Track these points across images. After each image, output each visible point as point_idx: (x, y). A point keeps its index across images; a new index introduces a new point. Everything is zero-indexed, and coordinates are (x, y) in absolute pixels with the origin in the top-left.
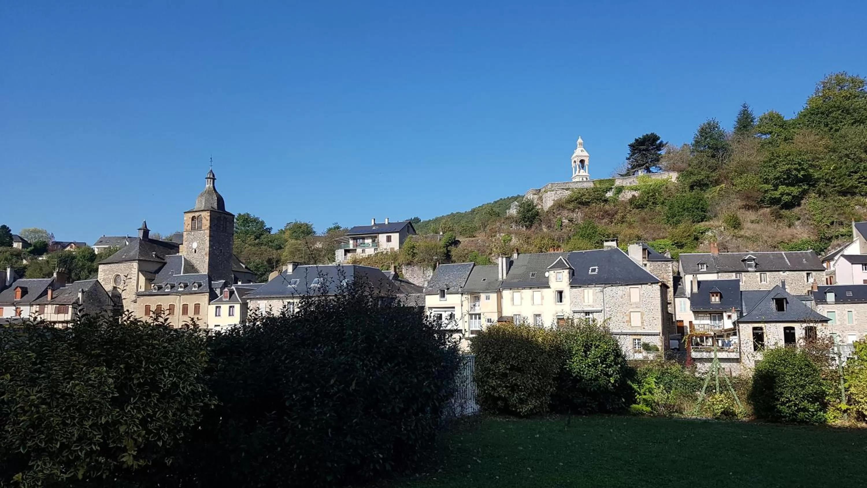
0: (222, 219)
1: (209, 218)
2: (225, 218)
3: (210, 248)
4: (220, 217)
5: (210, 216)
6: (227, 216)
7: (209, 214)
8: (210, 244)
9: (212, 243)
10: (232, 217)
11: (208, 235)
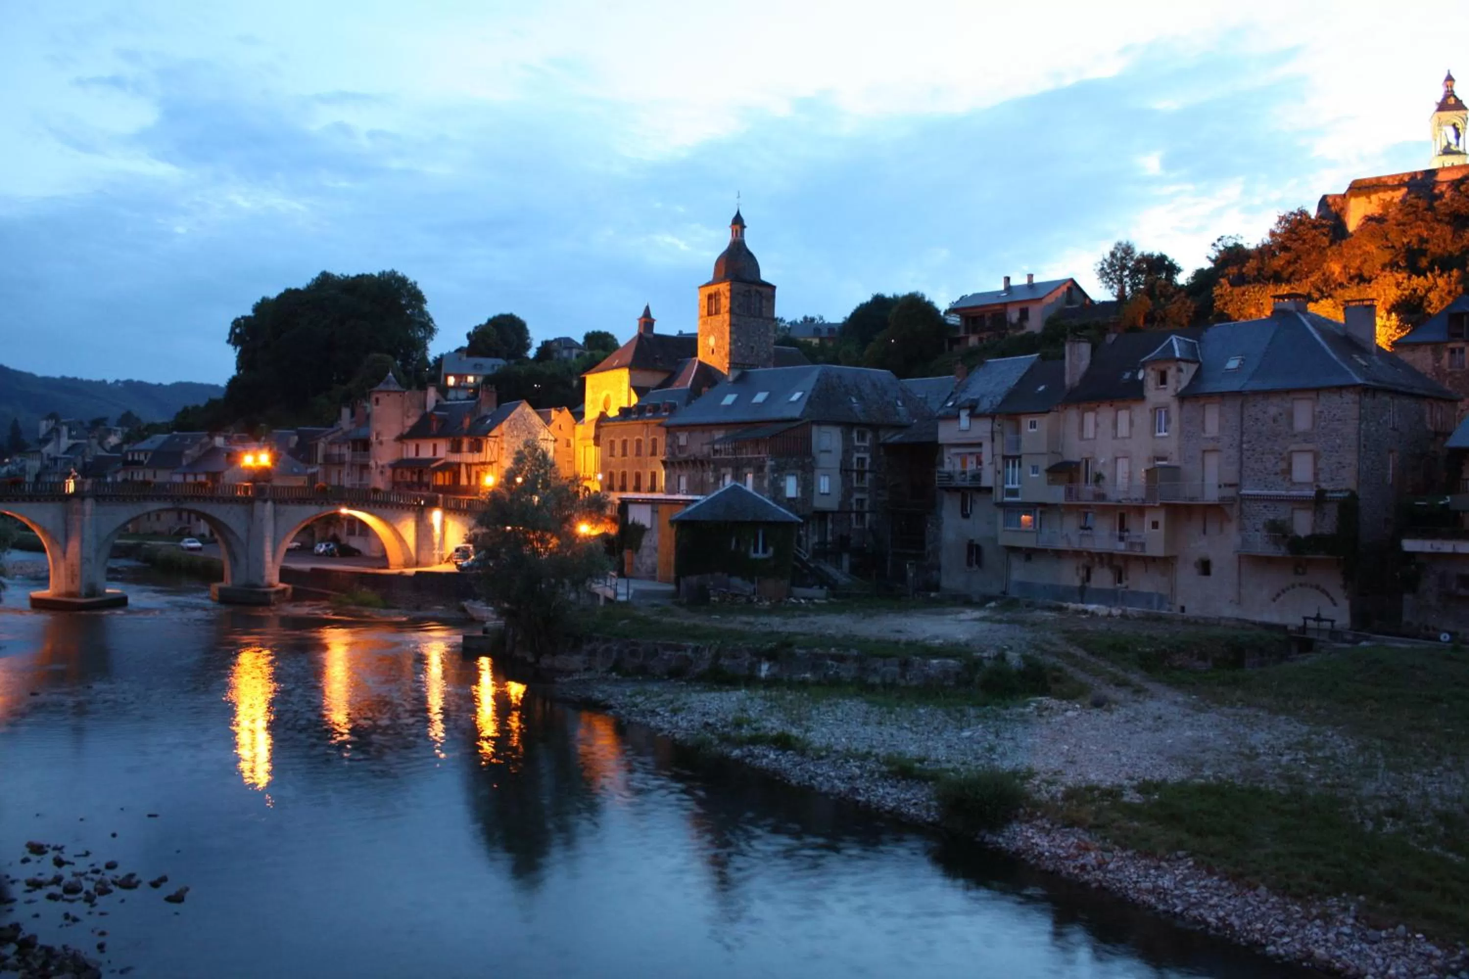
0: (753, 293)
1: (728, 294)
2: (757, 291)
3: (730, 344)
4: (749, 291)
5: (731, 290)
6: (760, 289)
7: (729, 287)
8: (731, 338)
9: (735, 336)
10: (770, 290)
11: (728, 322)
